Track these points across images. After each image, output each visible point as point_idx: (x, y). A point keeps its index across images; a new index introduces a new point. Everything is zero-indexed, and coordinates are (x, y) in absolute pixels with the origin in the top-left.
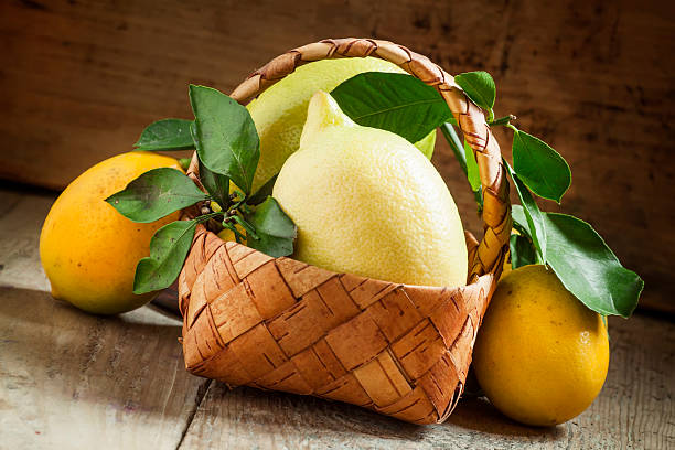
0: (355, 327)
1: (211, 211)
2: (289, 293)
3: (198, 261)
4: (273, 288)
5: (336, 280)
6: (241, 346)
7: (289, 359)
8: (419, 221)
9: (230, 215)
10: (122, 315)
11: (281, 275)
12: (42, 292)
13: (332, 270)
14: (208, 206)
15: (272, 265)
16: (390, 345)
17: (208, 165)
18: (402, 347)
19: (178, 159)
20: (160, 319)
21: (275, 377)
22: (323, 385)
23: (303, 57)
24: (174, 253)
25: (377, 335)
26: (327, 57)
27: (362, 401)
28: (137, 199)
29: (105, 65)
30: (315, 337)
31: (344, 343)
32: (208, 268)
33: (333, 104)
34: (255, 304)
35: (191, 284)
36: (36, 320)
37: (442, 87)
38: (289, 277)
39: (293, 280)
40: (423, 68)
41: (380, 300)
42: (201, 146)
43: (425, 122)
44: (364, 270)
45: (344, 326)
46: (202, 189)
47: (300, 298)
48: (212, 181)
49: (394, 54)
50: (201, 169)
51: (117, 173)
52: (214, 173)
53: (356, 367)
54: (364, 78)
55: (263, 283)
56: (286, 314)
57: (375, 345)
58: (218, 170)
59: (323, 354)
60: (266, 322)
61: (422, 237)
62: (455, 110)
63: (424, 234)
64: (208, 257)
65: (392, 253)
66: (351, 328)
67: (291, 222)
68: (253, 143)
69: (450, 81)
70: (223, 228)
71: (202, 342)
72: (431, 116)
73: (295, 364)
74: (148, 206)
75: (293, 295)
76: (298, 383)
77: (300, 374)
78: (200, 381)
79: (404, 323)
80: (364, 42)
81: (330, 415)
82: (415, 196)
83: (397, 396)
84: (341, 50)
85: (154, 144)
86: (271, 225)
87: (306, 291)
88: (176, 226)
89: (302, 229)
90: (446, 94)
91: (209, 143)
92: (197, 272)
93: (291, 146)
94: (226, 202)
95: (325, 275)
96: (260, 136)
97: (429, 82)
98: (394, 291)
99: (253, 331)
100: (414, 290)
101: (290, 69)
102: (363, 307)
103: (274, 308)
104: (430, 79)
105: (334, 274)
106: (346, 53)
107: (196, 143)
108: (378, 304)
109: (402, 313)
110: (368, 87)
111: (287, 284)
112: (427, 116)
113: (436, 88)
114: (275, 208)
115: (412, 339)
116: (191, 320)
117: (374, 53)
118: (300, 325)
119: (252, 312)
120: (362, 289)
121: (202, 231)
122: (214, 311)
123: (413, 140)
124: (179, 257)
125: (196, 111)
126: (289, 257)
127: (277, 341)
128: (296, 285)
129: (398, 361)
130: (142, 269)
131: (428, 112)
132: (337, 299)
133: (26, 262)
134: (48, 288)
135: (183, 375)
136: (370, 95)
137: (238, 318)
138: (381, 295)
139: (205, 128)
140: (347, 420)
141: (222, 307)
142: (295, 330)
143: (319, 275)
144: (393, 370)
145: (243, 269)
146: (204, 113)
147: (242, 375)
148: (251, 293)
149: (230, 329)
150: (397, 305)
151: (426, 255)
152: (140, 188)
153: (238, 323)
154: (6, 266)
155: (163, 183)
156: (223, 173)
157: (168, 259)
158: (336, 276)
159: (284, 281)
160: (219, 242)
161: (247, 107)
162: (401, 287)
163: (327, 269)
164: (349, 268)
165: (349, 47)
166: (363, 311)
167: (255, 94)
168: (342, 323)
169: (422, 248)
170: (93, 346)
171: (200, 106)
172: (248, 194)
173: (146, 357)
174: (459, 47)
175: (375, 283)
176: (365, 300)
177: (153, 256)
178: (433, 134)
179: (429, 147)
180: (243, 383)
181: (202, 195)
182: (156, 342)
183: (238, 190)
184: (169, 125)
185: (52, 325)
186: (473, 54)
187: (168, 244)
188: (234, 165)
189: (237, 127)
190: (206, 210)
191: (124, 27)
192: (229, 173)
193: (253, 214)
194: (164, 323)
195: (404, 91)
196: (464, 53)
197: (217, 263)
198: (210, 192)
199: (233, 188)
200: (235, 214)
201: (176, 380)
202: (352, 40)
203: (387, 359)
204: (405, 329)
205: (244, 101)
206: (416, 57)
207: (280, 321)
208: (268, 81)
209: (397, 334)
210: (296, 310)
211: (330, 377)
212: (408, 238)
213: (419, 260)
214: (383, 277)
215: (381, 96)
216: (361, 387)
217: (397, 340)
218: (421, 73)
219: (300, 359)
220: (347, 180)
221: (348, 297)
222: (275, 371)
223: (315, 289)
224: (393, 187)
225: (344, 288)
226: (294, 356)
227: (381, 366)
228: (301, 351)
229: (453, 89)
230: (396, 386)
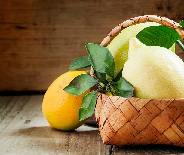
0: (161, 117)
1: (101, 87)
2: (135, 110)
3: (100, 105)
4: (129, 109)
5: (151, 102)
6: (122, 131)
7: (139, 133)
8: (176, 75)
9: (108, 87)
10: (76, 130)
11: (131, 104)
12: (46, 127)
13: (149, 99)
14: (100, 85)
15: (127, 101)
16: (174, 121)
17: (97, 70)
18: (179, 121)
19: (85, 71)
20: (89, 129)
21: (136, 140)
22: (153, 140)
23: (123, 26)
24: (91, 104)
25: (169, 119)
26: (132, 24)
27: (169, 143)
28: (74, 87)
29: (50, 44)
30: (147, 124)
31: (159, 124)
32: (105, 106)
33: (137, 41)
34: (124, 116)
35: (99, 113)
36: (46, 136)
37: (175, 27)
38: (134, 104)
39: (136, 105)
40: (167, 22)
41: (168, 106)
42: (94, 64)
43: (171, 41)
44: (160, 97)
45: (157, 118)
46: (96, 79)
47: (139, 111)
48: (100, 76)
49: (156, 19)
50: (95, 72)
51: (65, 80)
52: (100, 73)
53: (164, 131)
54: (146, 30)
55: (125, 108)
56: (136, 117)
57: (169, 122)
58: (101, 72)
59: (151, 129)
60: (129, 121)
61: (178, 81)
62: (181, 34)
63: (179, 80)
64: (103, 103)
65: (169, 89)
66: (160, 118)
67: (131, 85)
68: (112, 60)
69: (177, 25)
70: (107, 91)
71: (107, 133)
72: (173, 38)
73: (142, 134)
74: (78, 89)
75: (136, 110)
76: (144, 141)
77: (144, 137)
78: (109, 147)
79: (178, 113)
80: (144, 17)
81: (158, 150)
82: (173, 67)
83: (180, 139)
84: (136, 21)
85: (76, 67)
86: (124, 87)
87: (141, 107)
88: (90, 94)
89: (135, 86)
90: (177, 30)
91: (96, 63)
92: (101, 109)
93: (125, 59)
94: (106, 82)
95: (147, 101)
96: (113, 55)
97: (170, 26)
98: (172, 102)
99: (125, 125)
100: (179, 100)
101: (120, 31)
102: (162, 110)
103: (131, 116)
104: (170, 25)
105: (150, 100)
106: (138, 22)
107: (92, 64)
108: (167, 108)
109: (177, 109)
110: (148, 32)
111: (134, 107)
112: (171, 39)
113: (173, 28)
114: (124, 81)
115: (182, 118)
116: (102, 126)
117: (148, 20)
118: (141, 120)
119: (123, 119)
120: (161, 103)
121: (99, 94)
122: (110, 121)
123: (168, 48)
124: (94, 104)
125: (89, 52)
126: (132, 97)
127: (134, 127)
128: (137, 106)
129: (178, 126)
130: (81, 112)
131: (171, 37)
132: (153, 108)
133: (38, 118)
134: (48, 125)
135: (102, 146)
136: (149, 35)
137: (119, 122)
138: (168, 104)
139: (94, 58)
140: (164, 151)
141: (112, 119)
142: (140, 122)
143: (144, 101)
144: (177, 130)
145: (117, 104)
146: (92, 52)
147: (123, 141)
148: (121, 112)
149: (117, 126)
150: (174, 107)
151: (181, 87)
152: (74, 83)
154: (31, 121)
155: (82, 80)
156: (103, 72)
157: (89, 106)
158: (151, 100)
159: (133, 106)
160: (107, 96)
161: (107, 47)
162: (174, 100)
163: (147, 98)
164: (155, 97)
165: (139, 20)
166: (162, 111)
167: (109, 43)
168: (156, 116)
169: (179, 85)
170: (68, 142)
171: (90, 51)
172: (113, 78)
173: (88, 142)
174: (175, 13)
175: (165, 100)
176: (163, 107)
177: (84, 106)
178: (174, 45)
179: (174, 50)
180: (124, 144)
181: (97, 81)
182: (90, 137)
183: (110, 77)
184: (79, 60)
185: (52, 137)
186: (180, 15)
187: (88, 100)
188: (107, 69)
189: (105, 55)
190: (99, 86)
191: (54, 30)
192: (106, 71)
193: (116, 85)
194: (91, 130)
195: (161, 31)
196: (177, 15)
197: (107, 104)
198: (100, 79)
199: (107, 77)
200: (110, 86)
201: (101, 148)
202: (139, 17)
203: (174, 126)
204: (179, 115)
205: (105, 46)
206: (163, 18)
207: (134, 120)
208: (113, 37)
209: (176, 117)
210: (139, 115)
211: (155, 137)
212: (174, 82)
213: (179, 89)
214: (167, 97)
215: (154, 35)
216: (167, 138)
217: (177, 119)
218: (167, 24)
219: (143, 132)
220: (148, 66)
221: (156, 107)
222: (136, 138)
223: (144, 106)
224: (165, 65)
225: (154, 104)
226: (141, 131)
227: (173, 129)
228: (143, 129)
229: (179, 27)
230: (179, 135)
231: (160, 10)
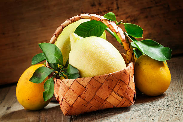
0: (102, 89)
1: (56, 73)
2: (82, 87)
3: (57, 87)
4: (78, 87)
5: (93, 79)
6: (76, 104)
7: (89, 103)
8: (108, 56)
9: (60, 73)
10: (44, 108)
11: (79, 83)
12: (22, 110)
13: (91, 77)
14: (55, 72)
15: (75, 81)
16: (113, 90)
17: (50, 62)
18: (116, 89)
19: (43, 63)
20: (54, 105)
21: (88, 108)
22: (100, 106)
23: (64, 26)
24: (51, 88)
25: (108, 89)
26: (70, 24)
27: (112, 106)
28: (36, 78)
29: (18, 46)
30: (93, 95)
31: (102, 94)
32: (60, 88)
33: (76, 35)
34: (75, 93)
35: (58, 94)
36: (23, 117)
37: (101, 20)
38: (81, 83)
39: (82, 83)
40: (95, 17)
41: (106, 80)
42: (47, 58)
43: (101, 30)
44: (99, 74)
45: (99, 90)
46: (51, 69)
47: (86, 87)
48: (53, 66)
49: (86, 16)
50: (49, 64)
51: (29, 73)
52: (53, 64)
53: (107, 98)
54: (81, 25)
55: (75, 87)
56: (84, 92)
57: (109, 91)
58: (53, 63)
59: (97, 99)
60: (80, 96)
61: (110, 60)
62: (107, 25)
63: (111, 59)
64: (59, 85)
65: (104, 67)
66: (101, 89)
67: (76, 69)
68: (59, 53)
69: (103, 18)
70: (61, 77)
71: (66, 107)
72: (102, 28)
73: (91, 104)
74: (40, 78)
75: (84, 87)
76: (94, 108)
77: (93, 105)
78: (69, 117)
80: (78, 16)
82: (105, 50)
83: (120, 102)
84: (72, 21)
85: (36, 62)
86: (72, 71)
87: (86, 84)
88: (48, 81)
89: (80, 69)
90: (103, 21)
91: (49, 57)
92: (58, 90)
93: (70, 49)
94: (59, 70)
95: (90, 79)
96: (60, 49)
97: (98, 20)
98: (109, 76)
99: (77, 99)
100: (113, 74)
101: (62, 30)
102: (102, 83)
103: (80, 92)
104: (97, 19)
106: (74, 21)
107: (45, 58)
108: (106, 81)
109: (113, 81)
110: (83, 27)
111: (81, 85)
113: (100, 21)
114: (71, 67)
115: (118, 86)
116: (61, 103)
117: (81, 18)
118: (88, 93)
119: (75, 95)
120: (100, 78)
121: (55, 79)
122: (66, 98)
123: (99, 36)
124: (52, 88)
125: (42, 50)
126: (79, 78)
127: (84, 100)
128: (83, 84)
129: (116, 93)
130: (44, 95)
132: (95, 83)
133: (16, 104)
134: (23, 108)
135: (65, 117)
136: (84, 29)
137: (72, 98)
138: (105, 78)
139: (46, 53)
140: (110, 113)
141: (67, 96)
142: (87, 95)
143: (88, 79)
144: (116, 96)
145: (68, 85)
146: (45, 50)
147: (79, 111)
148: (73, 90)
149: (71, 102)
150: (111, 79)
151: (113, 64)
152: (36, 74)
153: (73, 99)
154: (11, 107)
155: (41, 71)
156: (55, 63)
157: (50, 89)
159: (80, 84)
160: (60, 80)
161: (55, 44)
162: (110, 74)
163: (90, 77)
164: (95, 75)
165: (74, 19)
166: (103, 84)
167: (56, 40)
169: (111, 62)
170: (40, 118)
171: (43, 48)
172: (63, 66)
173: (54, 116)
174: (105, 7)
175: (103, 76)
176: (102, 81)
177: (46, 90)
178: (104, 33)
179: (105, 36)
180: (80, 113)
181: (51, 70)
182: (55, 112)
183: (61, 66)
184: (38, 56)
185: (27, 117)
186: (109, 8)
187: (48, 86)
188: (57, 60)
189: (54, 50)
190: (54, 74)
191: (19, 35)
192: (56, 62)
193: (67, 70)
195: (93, 25)
196: (107, 8)
197: (62, 86)
198: (54, 69)
199: (59, 66)
200: (62, 72)
201: (64, 119)
202: (75, 17)
203: (113, 93)
204: (115, 84)
205: (53, 43)
206: (92, 15)
207: (83, 95)
208: (57, 36)
209: (113, 86)
210: (86, 90)
211: (101, 104)
212: (107, 61)
213: (112, 66)
214: (104, 73)
215: (87, 28)
216: (110, 103)
217: (114, 88)
218: (95, 19)
219: (92, 102)
220: (86, 53)
221: (97, 82)
222: (87, 107)
223: (89, 83)
224: (98, 50)
225: (96, 80)
226: (90, 102)
227: (113, 96)
228: (91, 100)
229: (104, 20)
230: (118, 99)
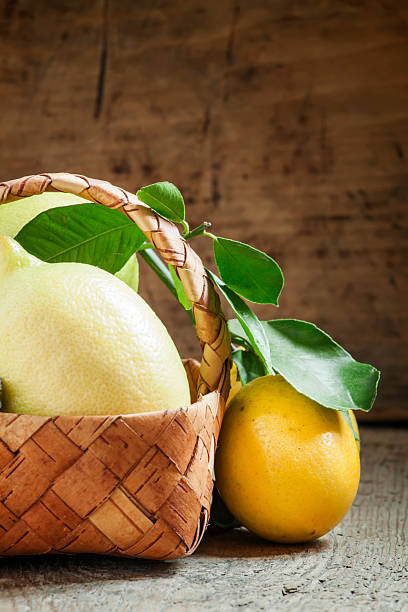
0: (80, 469)
2: (5, 449)
5: (51, 424)
7: (19, 518)
8: (125, 346)
13: (46, 416)
16: (120, 481)
18: (133, 482)
21: (10, 539)
22: (60, 538)
25: (105, 473)
27: (105, 548)
30: (41, 489)
31: (73, 489)
33: (17, 247)
37: (126, 208)
38: (1, 432)
39: (6, 433)
40: (104, 192)
41: (100, 436)
43: (120, 250)
44: (78, 409)
45: (69, 471)
47: (17, 453)
49: (72, 184)
53: (91, 512)
54: (46, 217)
56: (7, 471)
57: (106, 485)
59: (53, 506)
61: (132, 362)
62: (145, 229)
63: (134, 359)
65: (104, 386)
66: (77, 472)
69: (134, 200)
72: (126, 241)
73: (26, 522)
75: (9, 449)
76: (33, 542)
77: (34, 530)
79: (130, 456)
81: (76, 571)
82: (117, 323)
83: (139, 534)
84: (15, 191)
87: (22, 442)
89: (6, 380)
90: (133, 214)
95: (39, 422)
97: (113, 205)
98: (114, 423)
100: (134, 419)
102: (84, 447)
104: (113, 202)
105: (47, 418)
106: (21, 194)
108: (99, 441)
109: (126, 446)
110: (53, 225)
112: (121, 243)
113: (122, 209)
115: (143, 470)
117: (50, 188)
118: (23, 479)
120: (79, 428)
123: (113, 270)
128: (10, 438)
129: (133, 497)
131: (122, 238)
132: (56, 444)
136: (56, 233)
138: (100, 431)
140: (93, 571)
142: (18, 487)
143: (32, 423)
144: (129, 507)
150: (119, 438)
151: (140, 381)
158: (50, 420)
162: (120, 418)
163: (39, 415)
164: (62, 410)
165: (22, 186)
166: (85, 451)
168: (66, 468)
169: (134, 373)
175: (91, 419)
176: (85, 438)
195: (92, 221)
202: (23, 179)
203: (121, 497)
204: (133, 462)
206: (93, 182)
207: (1, 480)
209: (125, 468)
210: (16, 464)
211: (65, 529)
212: (117, 366)
213: (134, 387)
214: (99, 411)
215: (69, 232)
216: (100, 532)
217: (127, 475)
218: (103, 198)
219: (31, 516)
220: (43, 319)
221: (67, 440)
222: (7, 534)
223: (31, 438)
224: (92, 317)
225: (61, 431)
226: (23, 514)
227: (116, 505)
228: (30, 507)
230: (136, 523)
231: (124, 176)
